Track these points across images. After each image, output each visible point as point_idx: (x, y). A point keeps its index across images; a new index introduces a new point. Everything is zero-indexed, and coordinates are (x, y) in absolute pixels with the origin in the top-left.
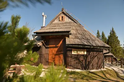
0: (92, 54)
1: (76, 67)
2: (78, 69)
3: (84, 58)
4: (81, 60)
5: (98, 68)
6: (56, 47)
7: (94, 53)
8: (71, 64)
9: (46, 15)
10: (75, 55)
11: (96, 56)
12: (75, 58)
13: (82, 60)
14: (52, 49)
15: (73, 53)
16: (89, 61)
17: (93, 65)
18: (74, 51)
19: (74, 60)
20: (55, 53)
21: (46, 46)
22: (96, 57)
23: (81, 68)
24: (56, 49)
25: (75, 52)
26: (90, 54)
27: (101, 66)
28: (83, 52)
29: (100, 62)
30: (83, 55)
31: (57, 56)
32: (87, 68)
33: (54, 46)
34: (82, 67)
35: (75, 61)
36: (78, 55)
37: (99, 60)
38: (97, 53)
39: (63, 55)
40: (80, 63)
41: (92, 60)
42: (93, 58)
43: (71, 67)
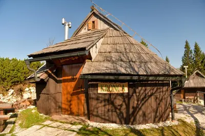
0: (142, 92)
1: (107, 118)
2: (113, 122)
3: (124, 101)
4: (117, 105)
5: (157, 119)
6: (73, 80)
7: (145, 90)
8: (97, 112)
9: (70, 23)
10: (105, 94)
11: (151, 95)
12: (105, 100)
13: (120, 103)
14: (66, 83)
15: (100, 91)
16: (135, 105)
17: (144, 115)
18: (102, 87)
19: (103, 104)
20: (72, 91)
21: (58, 79)
22: (153, 97)
23: (118, 120)
24: (73, 84)
25: (104, 88)
26: (137, 91)
27: (166, 115)
28: (120, 88)
29: (163, 106)
30: (122, 95)
31: (75, 97)
32: (132, 120)
33: (70, 77)
34: (120, 119)
35: (105, 106)
36: (110, 94)
37: (159, 104)
38: (155, 89)
39: (84, 95)
40: (116, 111)
41: (143, 105)
42: (145, 100)
43: (99, 119)
